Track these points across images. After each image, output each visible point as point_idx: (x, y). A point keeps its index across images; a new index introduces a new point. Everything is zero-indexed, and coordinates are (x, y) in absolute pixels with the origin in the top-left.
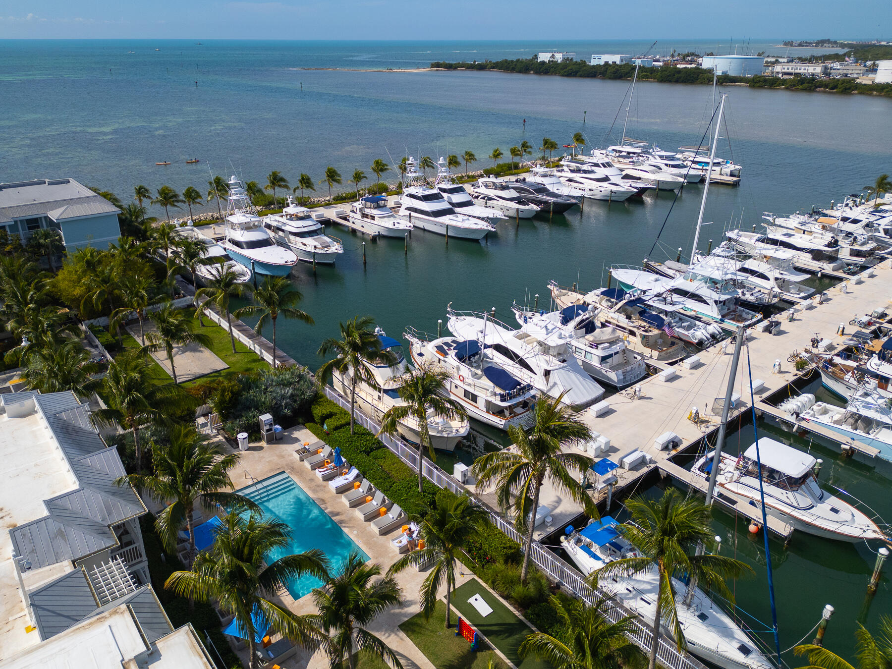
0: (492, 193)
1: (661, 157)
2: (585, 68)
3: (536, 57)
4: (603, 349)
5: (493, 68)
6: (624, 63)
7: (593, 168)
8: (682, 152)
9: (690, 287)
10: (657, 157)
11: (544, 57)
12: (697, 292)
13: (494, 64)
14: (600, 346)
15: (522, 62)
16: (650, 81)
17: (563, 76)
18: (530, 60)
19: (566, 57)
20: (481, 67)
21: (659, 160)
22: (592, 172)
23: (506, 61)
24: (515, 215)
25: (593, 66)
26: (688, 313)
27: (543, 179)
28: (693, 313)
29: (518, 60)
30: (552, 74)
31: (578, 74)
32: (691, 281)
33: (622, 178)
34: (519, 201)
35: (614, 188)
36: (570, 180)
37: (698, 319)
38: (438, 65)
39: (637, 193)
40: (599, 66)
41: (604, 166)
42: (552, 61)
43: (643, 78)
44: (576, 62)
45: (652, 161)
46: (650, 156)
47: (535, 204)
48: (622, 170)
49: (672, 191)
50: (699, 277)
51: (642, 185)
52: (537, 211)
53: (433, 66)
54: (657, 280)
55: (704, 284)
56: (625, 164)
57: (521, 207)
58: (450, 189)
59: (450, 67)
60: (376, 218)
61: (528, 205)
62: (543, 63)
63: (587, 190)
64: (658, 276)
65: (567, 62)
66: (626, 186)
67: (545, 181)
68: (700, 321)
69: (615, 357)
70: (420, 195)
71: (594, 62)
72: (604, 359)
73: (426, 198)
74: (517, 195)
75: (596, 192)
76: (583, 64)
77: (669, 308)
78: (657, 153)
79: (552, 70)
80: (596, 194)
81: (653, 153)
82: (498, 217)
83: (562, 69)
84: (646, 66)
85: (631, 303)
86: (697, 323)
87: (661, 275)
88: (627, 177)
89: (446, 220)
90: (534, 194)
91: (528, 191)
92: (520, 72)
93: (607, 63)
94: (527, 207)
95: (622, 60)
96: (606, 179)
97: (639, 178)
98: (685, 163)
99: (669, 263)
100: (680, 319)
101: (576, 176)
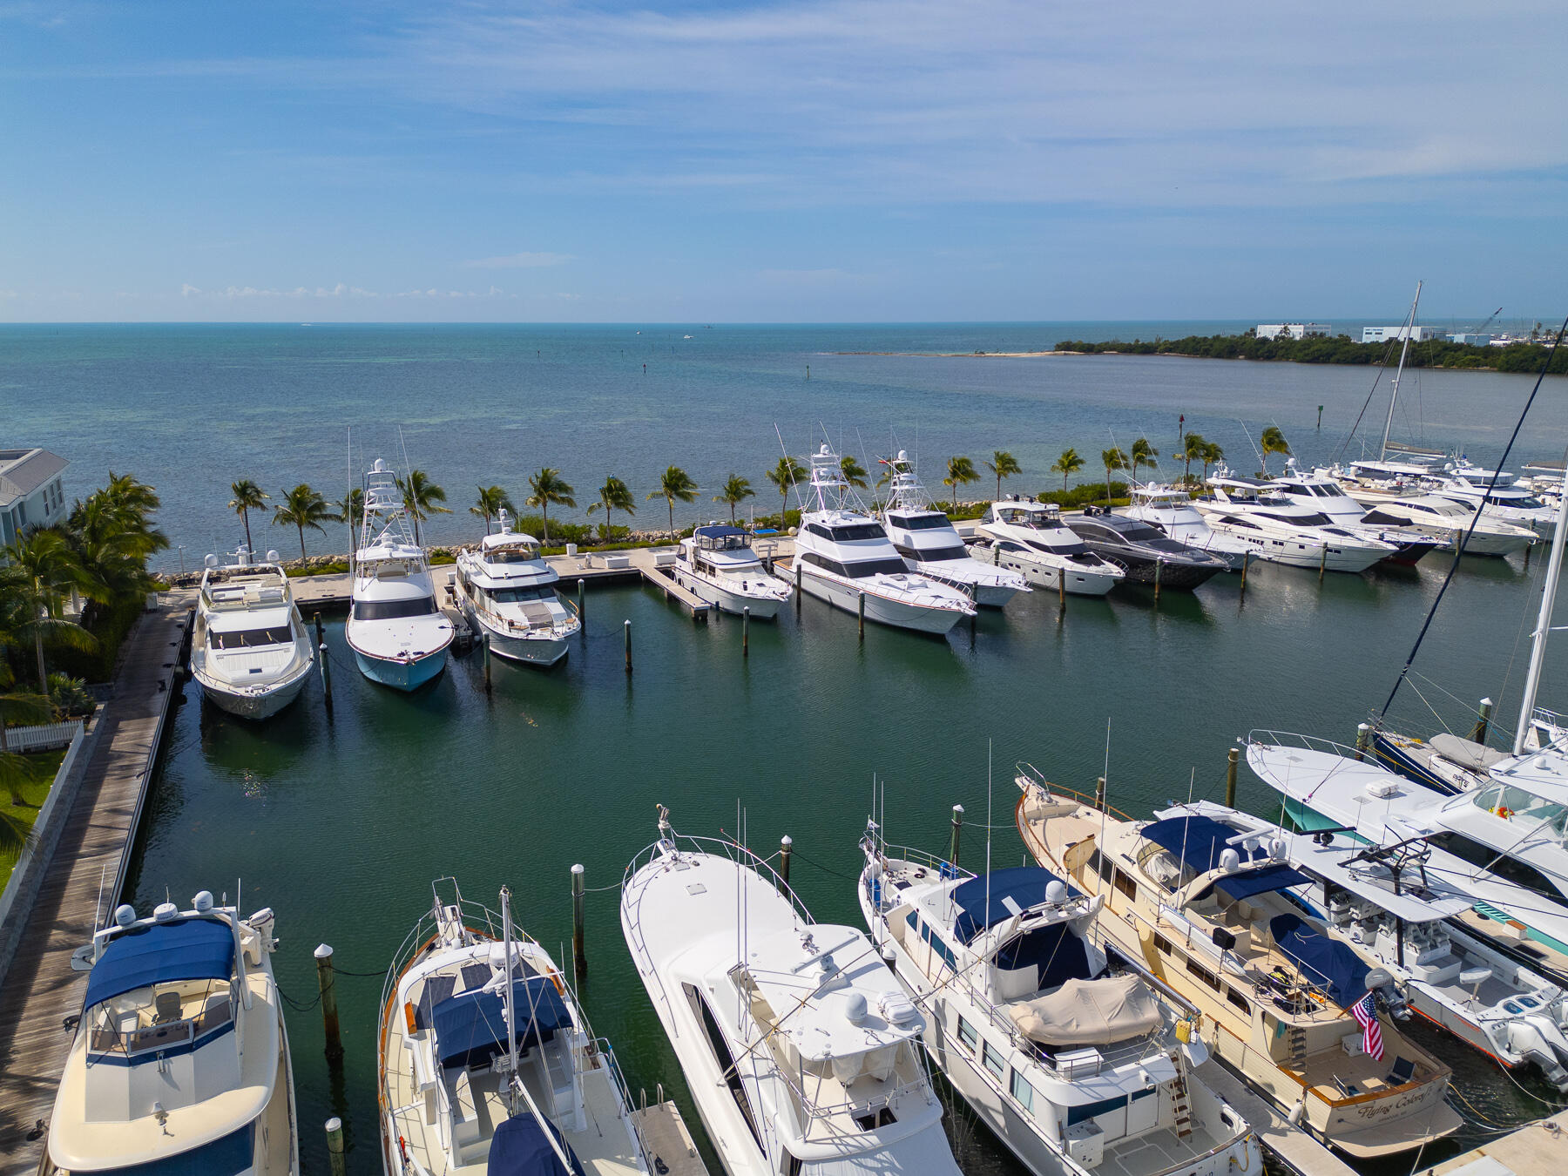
0: (1016, 533)
1: (1474, 481)
2: (1346, 348)
3: (1253, 331)
4: (1076, 1074)
5: (1170, 350)
6: (1429, 337)
7: (1288, 495)
8: (1530, 475)
9: (1505, 835)
10: (1462, 480)
11: (1268, 331)
12: (1528, 858)
13: (1171, 344)
14: (1064, 1061)
15: (1224, 340)
16: (1482, 371)
17: (1302, 361)
18: (1241, 337)
19: (1311, 331)
20: (1147, 350)
21: (1468, 488)
22: (1285, 502)
23: (1194, 339)
24: (1056, 585)
25: (1365, 345)
26: (1492, 928)
27: (1158, 513)
28: (1508, 932)
29: (1217, 338)
30: (1280, 360)
31: (1332, 359)
32: (1502, 813)
33: (1363, 521)
34: (1077, 554)
35: (1334, 541)
36: (1229, 520)
37: (1527, 956)
38: (1067, 347)
39: (1395, 553)
40: (1377, 344)
41: (1319, 493)
42: (1283, 338)
43: (1469, 365)
44: (1331, 338)
45: (1450, 489)
46: (1446, 481)
47: (1117, 564)
48: (1367, 506)
49: (1499, 557)
50: (1536, 804)
51: (1413, 539)
52: (1116, 580)
53: (1059, 347)
54: (1390, 795)
55: (1549, 833)
56: (1376, 491)
57: (1080, 568)
58: (910, 520)
59: (1089, 349)
60: (718, 572)
61: (1098, 564)
62: (1265, 340)
63: (1268, 543)
64: (1401, 782)
65: (1312, 339)
66: (1369, 537)
67: (1164, 517)
68: (1539, 970)
69: (1134, 1107)
70: (828, 526)
71: (1366, 339)
72: (1080, 1117)
73: (841, 534)
74: (1077, 540)
75: (1291, 548)
76: (1345, 340)
77: (1411, 910)
78: (1463, 472)
79: (1281, 352)
80: (1290, 554)
81: (1453, 473)
82: (1010, 585)
83: (1300, 350)
84: (1475, 344)
85: (1240, 883)
86: (1524, 974)
87: (1411, 777)
88: (1376, 518)
89: (875, 585)
90: (1121, 542)
91: (1110, 534)
92: (1219, 356)
93: (1391, 340)
94: (1093, 569)
95: (1425, 335)
96: (1320, 519)
97: (1408, 522)
98: (1539, 500)
99: (1445, 742)
100: (1459, 951)
101: (1245, 511)
